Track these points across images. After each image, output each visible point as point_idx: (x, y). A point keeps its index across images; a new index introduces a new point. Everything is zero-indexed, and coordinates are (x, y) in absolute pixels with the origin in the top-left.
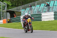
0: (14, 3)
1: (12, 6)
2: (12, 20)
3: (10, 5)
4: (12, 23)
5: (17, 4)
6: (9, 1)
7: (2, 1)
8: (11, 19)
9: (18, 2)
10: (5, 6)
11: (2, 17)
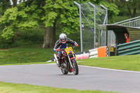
0: (126, 7)
1: (121, 14)
2: (119, 49)
3: (115, 12)
4: (120, 56)
5: (132, 11)
6: (112, 2)
7: (97, 3)
8: (118, 47)
9: (136, 7)
10: (103, 16)
11: (97, 41)
